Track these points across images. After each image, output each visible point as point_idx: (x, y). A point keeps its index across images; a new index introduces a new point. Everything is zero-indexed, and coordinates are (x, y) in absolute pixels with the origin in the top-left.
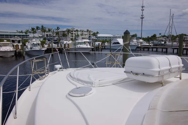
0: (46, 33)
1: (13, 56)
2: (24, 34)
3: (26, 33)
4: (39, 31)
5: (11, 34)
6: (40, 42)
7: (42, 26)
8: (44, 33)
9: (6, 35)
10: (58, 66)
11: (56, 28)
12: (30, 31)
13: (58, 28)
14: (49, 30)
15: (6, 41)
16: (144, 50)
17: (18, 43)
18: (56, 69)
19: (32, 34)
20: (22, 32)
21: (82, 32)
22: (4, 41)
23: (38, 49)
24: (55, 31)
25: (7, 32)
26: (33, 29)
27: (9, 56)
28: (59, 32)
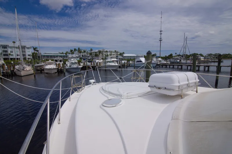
0: (82, 54)
1: (56, 72)
2: (64, 55)
3: (66, 54)
4: (77, 52)
5: (54, 55)
6: (77, 61)
7: (79, 48)
8: (80, 54)
9: (50, 56)
10: (92, 81)
11: (90, 50)
12: (69, 52)
13: (91, 49)
14: (84, 52)
15: (51, 60)
16: (162, 67)
17: (60, 62)
18: (90, 83)
19: (71, 55)
20: (63, 53)
21: (111, 52)
22: (49, 60)
23: (76, 67)
24: (89, 52)
25: (52, 54)
26: (71, 51)
27: (53, 73)
28: (92, 53)
